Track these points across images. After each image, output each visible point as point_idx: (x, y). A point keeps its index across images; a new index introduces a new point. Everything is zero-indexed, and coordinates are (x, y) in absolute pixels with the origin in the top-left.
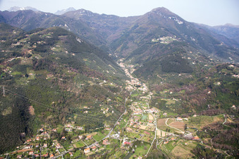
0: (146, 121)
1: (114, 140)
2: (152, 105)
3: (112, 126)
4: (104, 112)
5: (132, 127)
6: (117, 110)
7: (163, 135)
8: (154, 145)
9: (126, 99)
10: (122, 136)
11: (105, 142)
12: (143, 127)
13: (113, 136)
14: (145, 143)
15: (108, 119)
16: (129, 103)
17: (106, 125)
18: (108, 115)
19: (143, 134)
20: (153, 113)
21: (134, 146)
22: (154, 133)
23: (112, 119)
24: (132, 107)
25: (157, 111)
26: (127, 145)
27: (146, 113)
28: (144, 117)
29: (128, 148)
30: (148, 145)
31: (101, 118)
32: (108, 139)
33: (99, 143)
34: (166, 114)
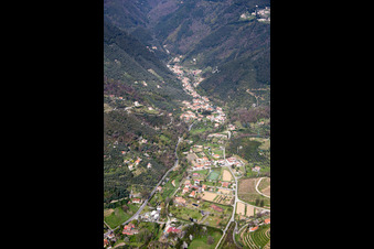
0: (218, 183)
1: (147, 225)
2: (231, 151)
3: (147, 196)
4: (130, 167)
5: (187, 196)
6: (158, 162)
7: (250, 213)
8: (230, 233)
9: (180, 140)
10: (164, 215)
11: (128, 230)
12: (209, 196)
13: (147, 215)
14: (211, 230)
15: (137, 180)
17: (134, 194)
18: (138, 173)
19: (207, 211)
20: (233, 167)
21: (187, 236)
22: (230, 208)
23: (147, 181)
24: (190, 156)
25: (241, 163)
26: (172, 235)
27: (219, 168)
28: (214, 176)
29: (174, 241)
30: (217, 235)
31: (124, 179)
32: (136, 223)
33: (116, 232)
34: (257, 169)
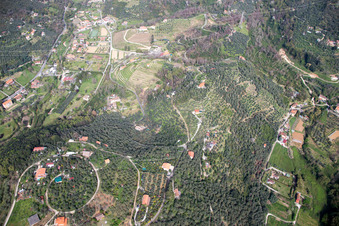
0: (97, 38)
1: (48, 79)
2: (106, 12)
3: (46, 58)
4: (28, 38)
5: (75, 52)
6: (49, 30)
7: (121, 57)
8: (107, 74)
9: (66, 9)
10: (59, 69)
11: (34, 85)
12: (92, 50)
13: (47, 72)
14: (94, 74)
15: (36, 47)
16: (72, 15)
17: (36, 58)
18: (35, 41)
19: (91, 61)
20: (108, 24)
21: (77, 81)
22: (107, 55)
23: (44, 47)
24: (75, 20)
25: (113, 20)
26: (67, 83)
27: (98, 27)
28: (94, 33)
29: (69, 87)
30: (99, 76)
31: (25, 48)
32: (40, 79)
33: (27, 88)
34: (126, 23)
